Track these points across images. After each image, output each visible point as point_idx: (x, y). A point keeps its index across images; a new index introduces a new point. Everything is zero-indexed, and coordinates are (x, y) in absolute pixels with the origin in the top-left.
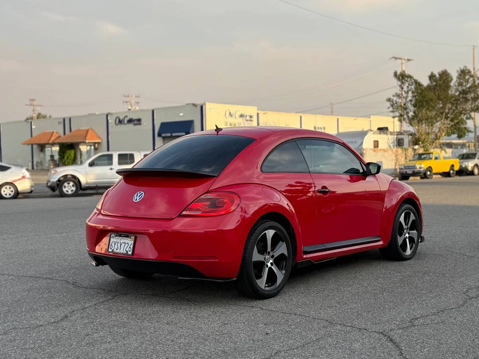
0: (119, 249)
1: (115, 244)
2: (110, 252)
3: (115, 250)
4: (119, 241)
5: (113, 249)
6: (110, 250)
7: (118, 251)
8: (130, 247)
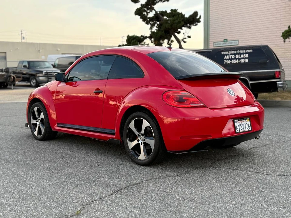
0: (243, 129)
1: (239, 127)
2: (238, 133)
3: (241, 131)
4: (240, 123)
5: (239, 130)
6: (237, 132)
7: (243, 130)
8: (249, 126)
